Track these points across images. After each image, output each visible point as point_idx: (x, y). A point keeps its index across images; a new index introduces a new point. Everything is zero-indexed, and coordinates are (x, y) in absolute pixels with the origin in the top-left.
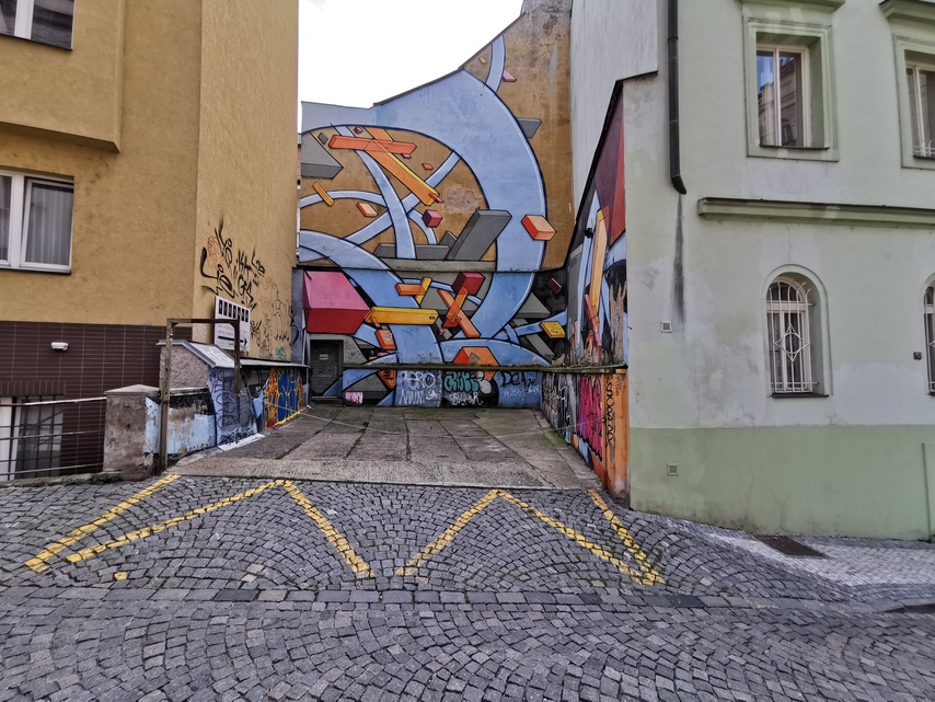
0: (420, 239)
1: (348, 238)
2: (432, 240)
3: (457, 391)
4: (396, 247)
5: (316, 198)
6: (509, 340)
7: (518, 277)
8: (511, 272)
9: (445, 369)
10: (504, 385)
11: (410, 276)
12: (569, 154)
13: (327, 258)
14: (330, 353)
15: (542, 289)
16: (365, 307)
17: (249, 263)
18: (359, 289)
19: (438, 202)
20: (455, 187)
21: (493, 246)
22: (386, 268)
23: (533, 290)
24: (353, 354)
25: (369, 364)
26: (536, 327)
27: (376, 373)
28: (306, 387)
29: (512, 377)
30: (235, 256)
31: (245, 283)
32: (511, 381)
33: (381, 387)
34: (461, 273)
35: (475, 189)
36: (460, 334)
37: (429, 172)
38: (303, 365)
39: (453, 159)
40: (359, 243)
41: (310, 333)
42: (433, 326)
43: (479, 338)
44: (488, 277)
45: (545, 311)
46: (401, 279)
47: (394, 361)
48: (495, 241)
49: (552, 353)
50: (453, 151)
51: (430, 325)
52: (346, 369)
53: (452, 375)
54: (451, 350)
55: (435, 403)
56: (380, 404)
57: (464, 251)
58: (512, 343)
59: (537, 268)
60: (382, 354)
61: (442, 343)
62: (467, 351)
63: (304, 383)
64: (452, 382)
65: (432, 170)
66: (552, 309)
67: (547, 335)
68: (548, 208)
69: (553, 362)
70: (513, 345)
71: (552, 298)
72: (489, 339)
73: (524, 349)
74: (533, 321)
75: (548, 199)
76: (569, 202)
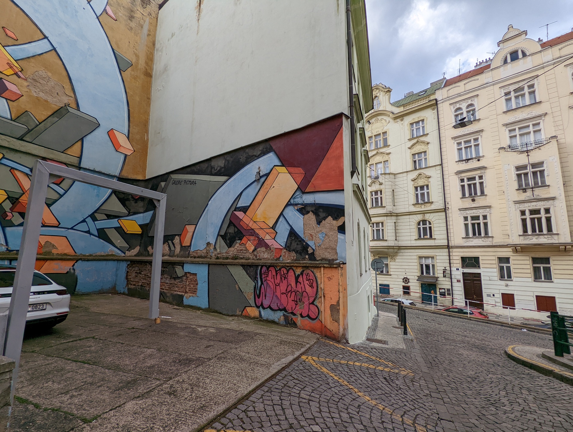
2: (6, 114)
8: (95, 171)
19: (19, 76)
20: (43, 72)
26: (114, 223)
35: (68, 86)
37: (11, 42)
39: (46, 45)
43: (57, 227)
45: (124, 211)
48: (82, 140)
49: (126, 245)
50: (46, 37)
57: (46, 138)
59: (117, 174)
61: (9, 229)
62: (42, 239)
65: (16, 42)
66: (130, 210)
67: (124, 230)
68: (130, 131)
69: (127, 252)
70: (92, 236)
71: (131, 201)
72: (69, 229)
73: (101, 240)
74: (112, 217)
75: (130, 124)
76: (145, 133)
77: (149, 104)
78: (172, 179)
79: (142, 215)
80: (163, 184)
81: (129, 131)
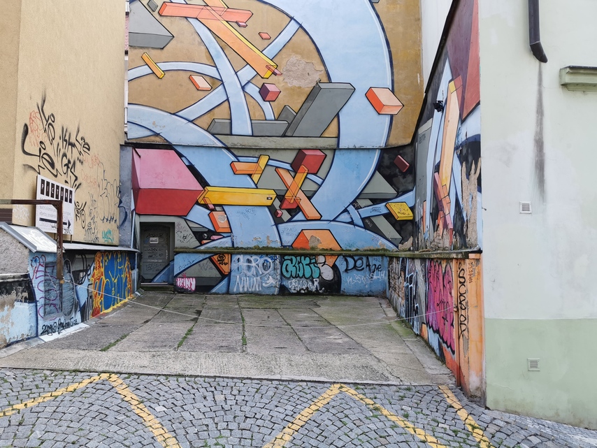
0: (257, 114)
1: (180, 114)
2: (270, 115)
3: (296, 277)
4: (231, 123)
5: (146, 70)
6: (352, 223)
7: (362, 154)
8: (355, 149)
9: (284, 253)
10: (347, 270)
11: (246, 153)
12: (418, 20)
13: (157, 135)
14: (160, 237)
15: (388, 167)
16: (198, 187)
17: (73, 140)
18: (192, 168)
19: (275, 74)
20: (294, 58)
21: (336, 120)
22: (220, 145)
23: (379, 168)
24: (185, 237)
25: (202, 248)
26: (382, 208)
27: (210, 258)
28: (135, 273)
29: (355, 262)
30: (59, 133)
31: (69, 162)
32: (355, 267)
33: (215, 273)
34: (300, 151)
35: (316, 60)
36: (300, 216)
37: (267, 42)
38: (132, 249)
39: (293, 27)
40: (192, 119)
41: (139, 215)
42: (271, 208)
43: (319, 220)
44: (329, 154)
45: (392, 191)
46: (236, 157)
47: (229, 245)
48: (338, 115)
49: (398, 236)
50: (292, 18)
51: (268, 206)
52: (178, 253)
53: (291, 260)
54: (289, 233)
55: (272, 290)
56: (214, 291)
57: (304, 127)
58: (355, 225)
59: (382, 145)
60: (215, 237)
61: (281, 226)
62: (308, 234)
63: (133, 268)
64: (291, 268)
65: (269, 40)
67: (394, 217)
68: (395, 80)
70: (357, 228)
71: (399, 176)
72: (331, 221)
73: (368, 232)
74: (377, 202)
75: (394, 70)
76: (417, 73)
78: (419, 136)
80: (417, 145)
81: (393, 81)
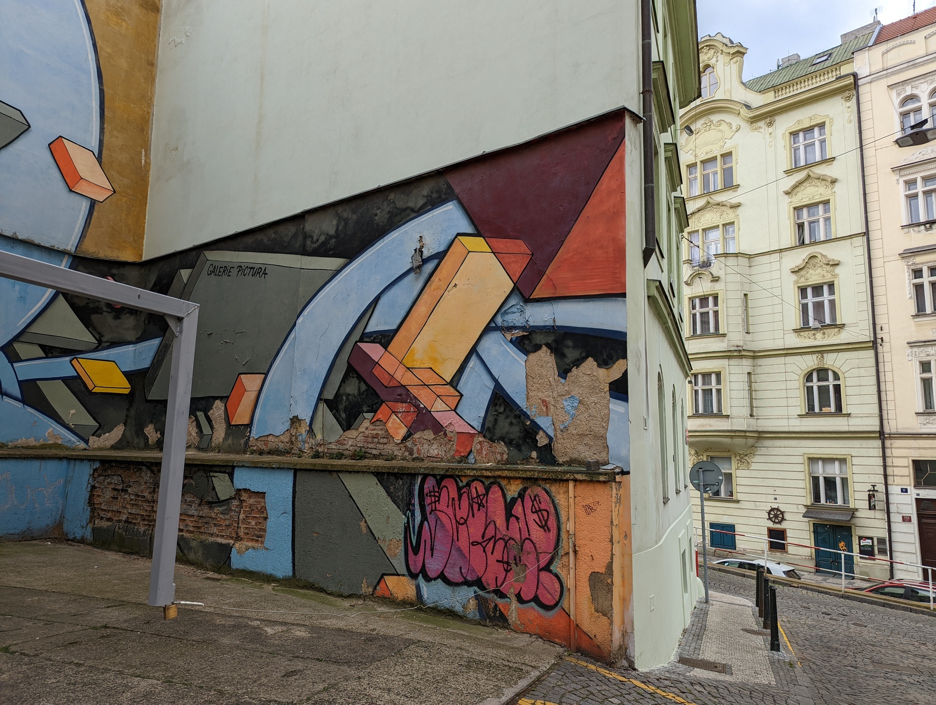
8: (17, 240)
26: (62, 366)
45: (87, 337)
49: (90, 421)
58: (4, 394)
66: (101, 336)
67: (85, 385)
69: (92, 439)
70: (6, 399)
71: (105, 313)
73: (30, 410)
74: (55, 354)
75: (106, 125)
76: (142, 147)
77: (151, 79)
78: (209, 263)
79: (131, 348)
80: (185, 274)
81: (101, 142)
